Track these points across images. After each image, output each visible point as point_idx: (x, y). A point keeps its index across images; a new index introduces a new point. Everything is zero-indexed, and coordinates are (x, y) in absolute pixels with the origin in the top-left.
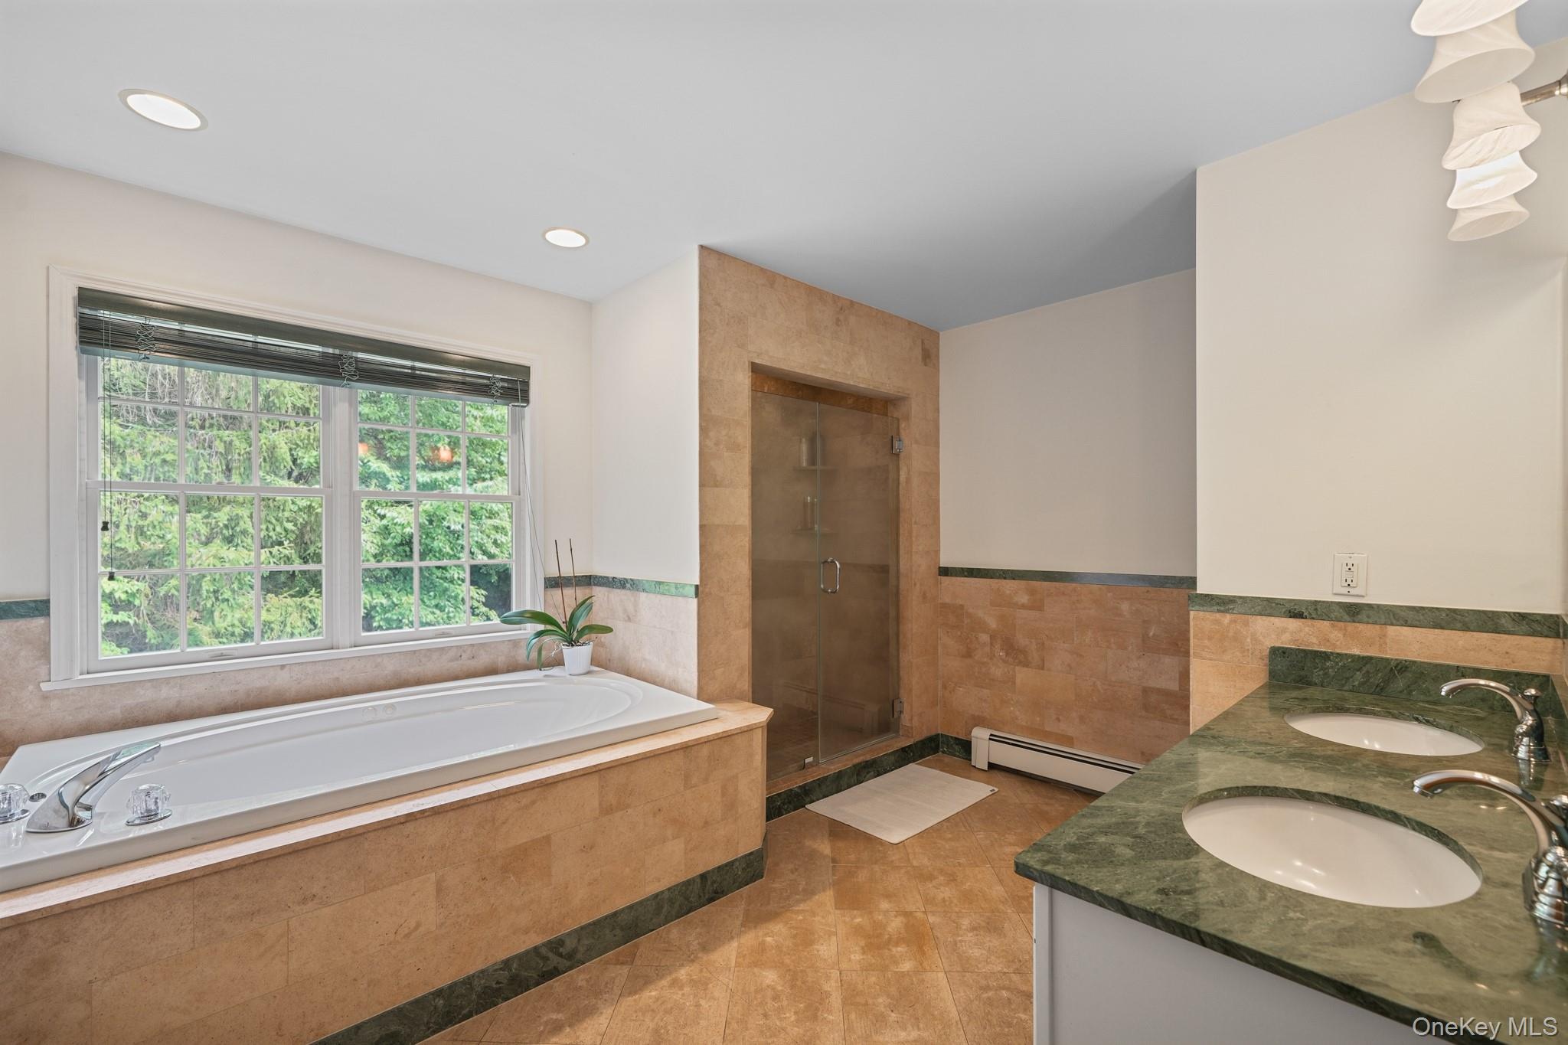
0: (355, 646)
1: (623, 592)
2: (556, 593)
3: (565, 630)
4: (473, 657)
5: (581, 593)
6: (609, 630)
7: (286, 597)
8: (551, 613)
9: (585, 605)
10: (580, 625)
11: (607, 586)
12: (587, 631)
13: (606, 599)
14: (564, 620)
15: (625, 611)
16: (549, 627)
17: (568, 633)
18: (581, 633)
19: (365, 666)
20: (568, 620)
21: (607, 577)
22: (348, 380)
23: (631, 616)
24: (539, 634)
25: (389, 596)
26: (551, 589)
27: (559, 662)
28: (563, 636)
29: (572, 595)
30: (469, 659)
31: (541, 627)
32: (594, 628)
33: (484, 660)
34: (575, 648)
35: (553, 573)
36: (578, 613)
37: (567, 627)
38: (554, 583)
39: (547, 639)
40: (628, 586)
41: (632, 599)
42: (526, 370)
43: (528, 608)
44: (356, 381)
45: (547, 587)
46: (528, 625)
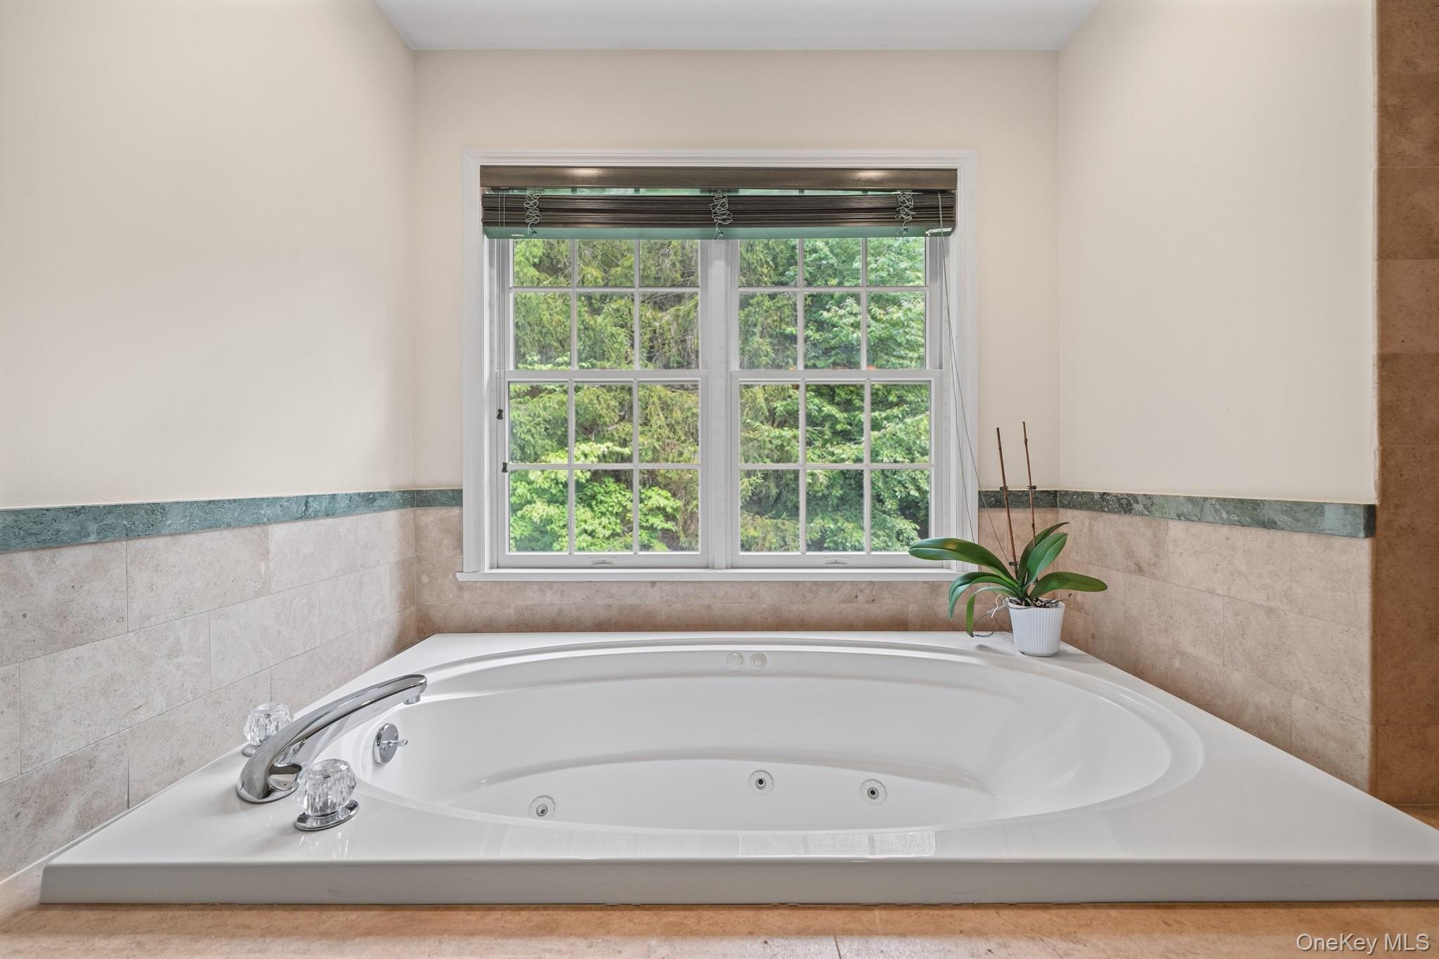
0: (732, 568)
1: (1126, 519)
2: (1000, 516)
3: (1013, 575)
4: (873, 600)
5: (1044, 519)
6: (1099, 586)
7: (766, 518)
8: (989, 546)
9: (1051, 538)
10: (1041, 572)
11: (1088, 509)
12: (1054, 583)
13: (1086, 529)
14: (1012, 560)
15: (1129, 553)
16: (986, 569)
17: (1020, 582)
18: (1045, 583)
19: (739, 595)
20: (1018, 560)
21: (1092, 494)
22: (720, 225)
23: (1144, 564)
24: (970, 578)
25: (836, 522)
26: (989, 509)
27: (1003, 626)
28: (1011, 587)
29: (1024, 523)
30: (868, 602)
31: (973, 568)
32: (1068, 580)
33: (887, 606)
34: (1033, 610)
35: (996, 485)
36: (1039, 550)
37: (1016, 572)
38: (994, 500)
39: (983, 588)
40: (1138, 507)
41: (1149, 533)
42: (951, 175)
43: (953, 536)
44: (730, 225)
45: (983, 506)
46: (954, 563)
